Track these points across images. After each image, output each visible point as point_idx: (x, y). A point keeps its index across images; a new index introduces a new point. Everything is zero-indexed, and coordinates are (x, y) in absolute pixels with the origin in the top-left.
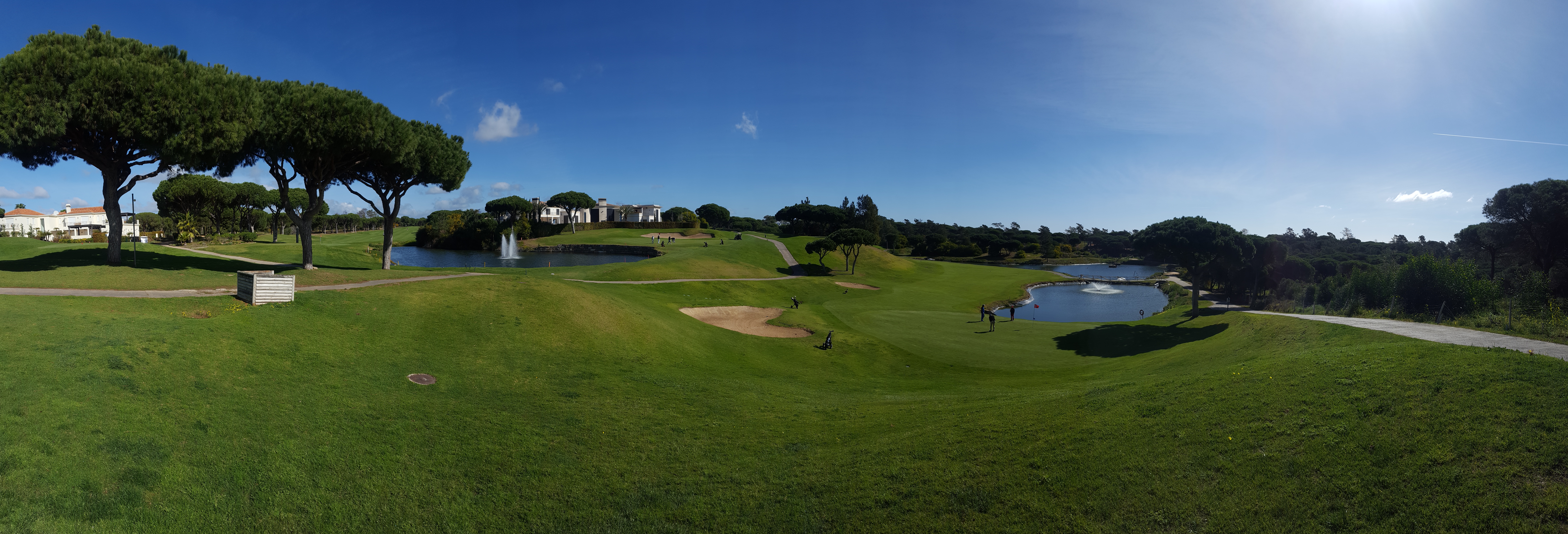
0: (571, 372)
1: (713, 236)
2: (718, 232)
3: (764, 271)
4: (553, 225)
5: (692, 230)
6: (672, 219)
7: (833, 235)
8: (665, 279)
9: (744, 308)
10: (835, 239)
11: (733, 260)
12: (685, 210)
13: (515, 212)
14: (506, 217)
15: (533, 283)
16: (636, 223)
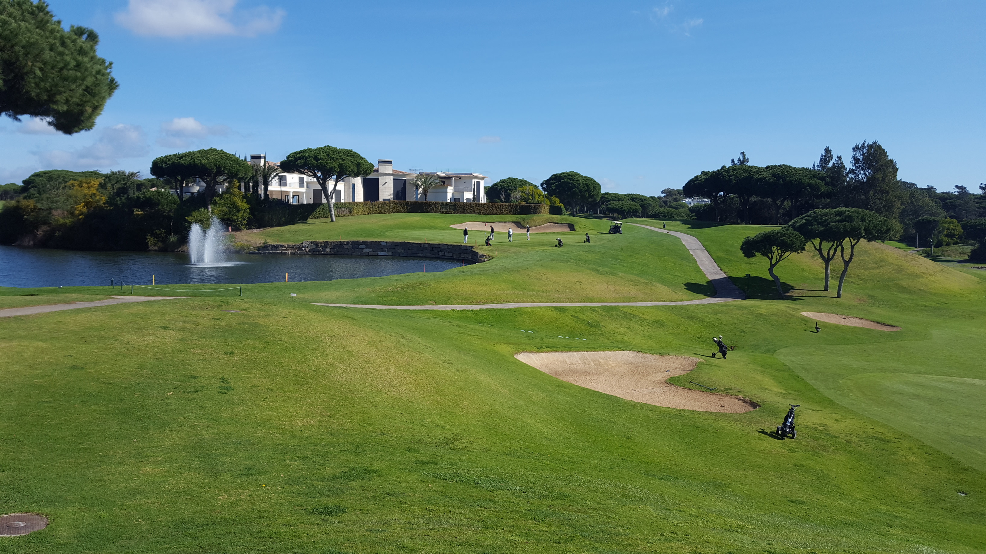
0: (329, 471)
1: (572, 227)
2: (581, 222)
3: (662, 289)
4: (291, 206)
5: (536, 218)
6: (503, 197)
7: (800, 221)
8: (492, 303)
9: (627, 355)
10: (802, 229)
11: (607, 270)
12: (523, 183)
13: (214, 179)
14: (196, 189)
15: (255, 312)
16: (442, 204)
